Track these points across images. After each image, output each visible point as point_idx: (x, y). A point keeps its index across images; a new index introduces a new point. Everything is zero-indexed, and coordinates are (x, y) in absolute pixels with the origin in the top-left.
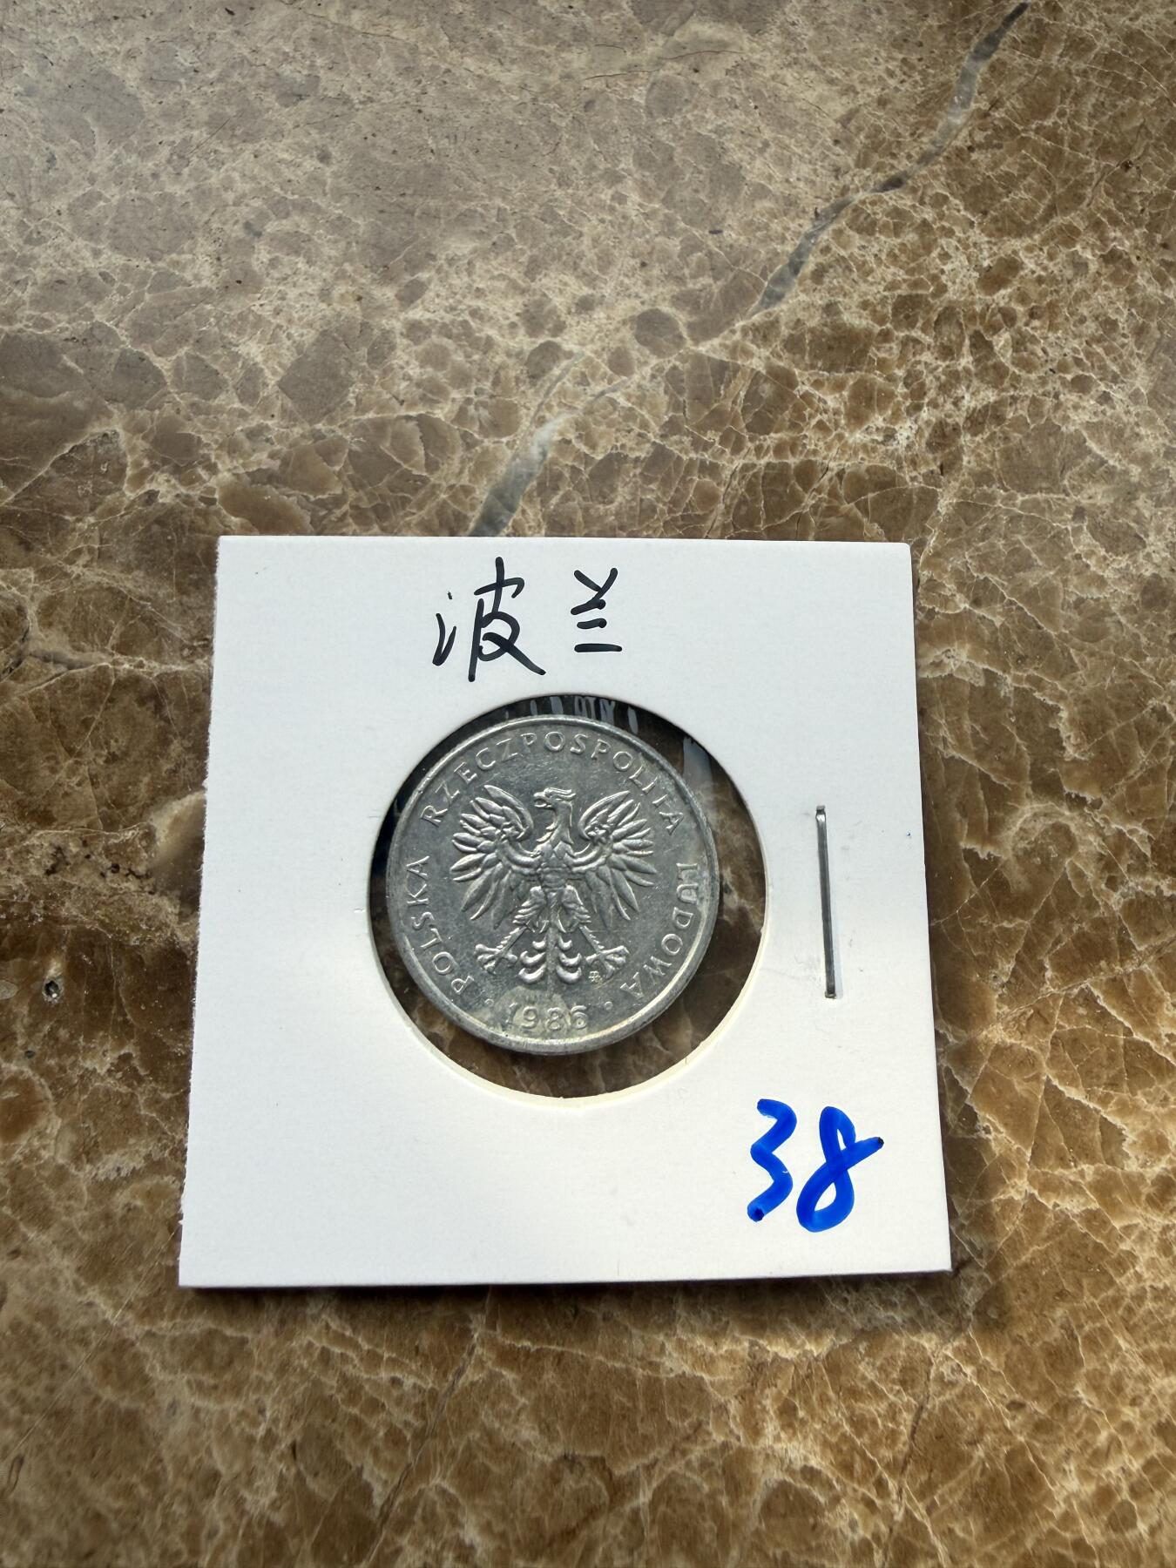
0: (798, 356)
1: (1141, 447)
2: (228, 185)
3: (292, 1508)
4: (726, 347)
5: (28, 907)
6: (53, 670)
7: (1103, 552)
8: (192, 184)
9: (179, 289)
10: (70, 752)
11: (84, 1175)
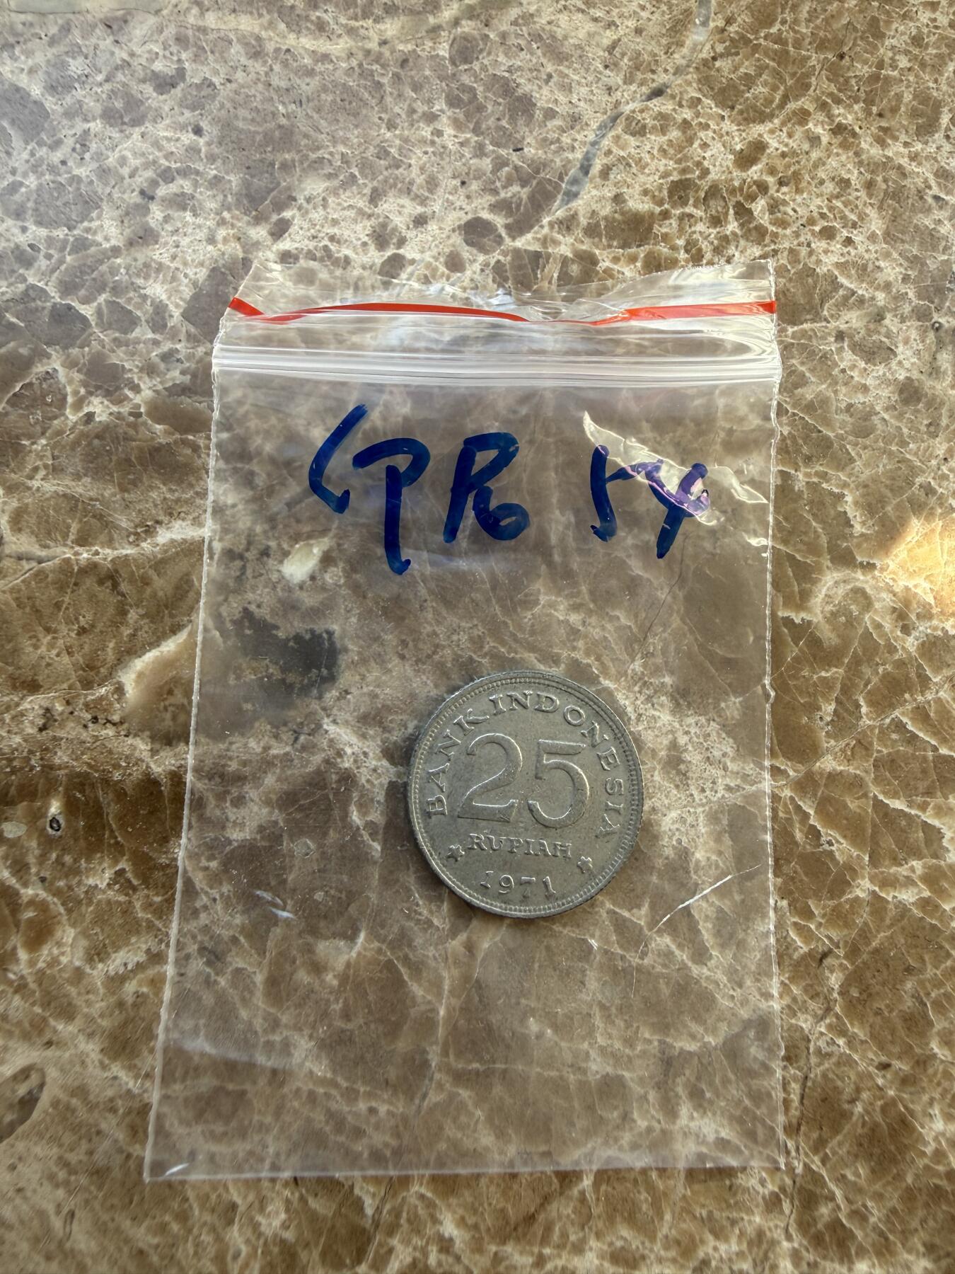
0: (597, 240)
1: (881, 278)
2: (123, 161)
3: (299, 1225)
4: (538, 240)
5: (27, 760)
6: (26, 565)
7: (863, 364)
8: (94, 165)
9: (93, 249)
10: (48, 630)
11: (98, 973)
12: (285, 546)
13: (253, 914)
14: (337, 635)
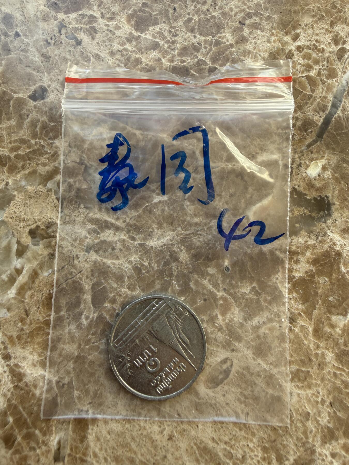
2: (231, 9)
3: (334, 422)
5: (215, 244)
8: (220, 11)
9: (223, 45)
11: (249, 325)
12: (308, 163)
13: (306, 305)
14: (330, 198)
